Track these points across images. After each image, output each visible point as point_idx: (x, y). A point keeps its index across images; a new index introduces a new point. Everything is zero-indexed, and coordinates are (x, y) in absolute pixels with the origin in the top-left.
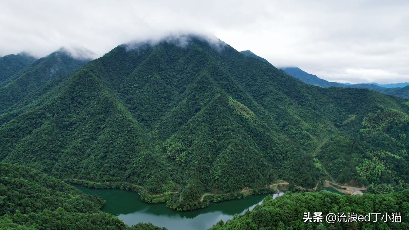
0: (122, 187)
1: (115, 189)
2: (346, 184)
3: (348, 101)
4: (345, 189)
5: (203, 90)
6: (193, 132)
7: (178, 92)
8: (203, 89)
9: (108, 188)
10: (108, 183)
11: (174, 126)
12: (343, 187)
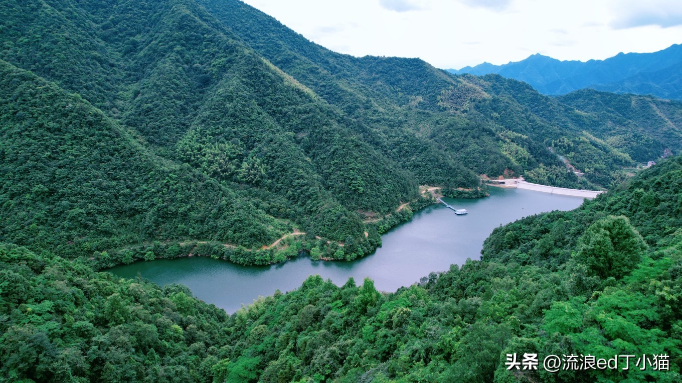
0: (149, 255)
1: (131, 264)
2: (500, 177)
3: (400, 76)
4: (503, 183)
5: (194, 44)
6: (240, 120)
7: (120, 52)
8: (193, 42)
9: (112, 265)
10: (105, 254)
11: (174, 114)
12: (500, 181)
